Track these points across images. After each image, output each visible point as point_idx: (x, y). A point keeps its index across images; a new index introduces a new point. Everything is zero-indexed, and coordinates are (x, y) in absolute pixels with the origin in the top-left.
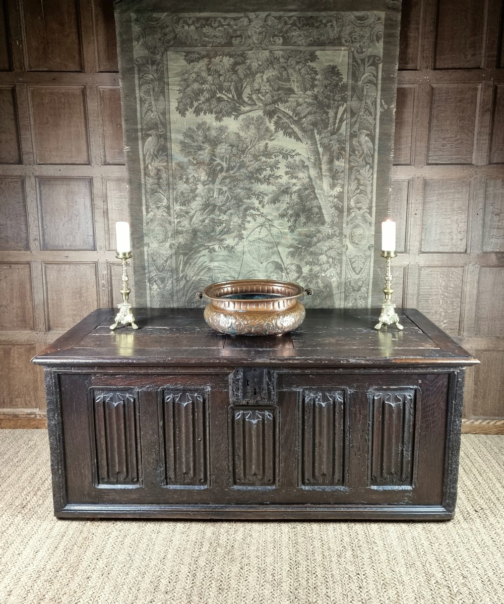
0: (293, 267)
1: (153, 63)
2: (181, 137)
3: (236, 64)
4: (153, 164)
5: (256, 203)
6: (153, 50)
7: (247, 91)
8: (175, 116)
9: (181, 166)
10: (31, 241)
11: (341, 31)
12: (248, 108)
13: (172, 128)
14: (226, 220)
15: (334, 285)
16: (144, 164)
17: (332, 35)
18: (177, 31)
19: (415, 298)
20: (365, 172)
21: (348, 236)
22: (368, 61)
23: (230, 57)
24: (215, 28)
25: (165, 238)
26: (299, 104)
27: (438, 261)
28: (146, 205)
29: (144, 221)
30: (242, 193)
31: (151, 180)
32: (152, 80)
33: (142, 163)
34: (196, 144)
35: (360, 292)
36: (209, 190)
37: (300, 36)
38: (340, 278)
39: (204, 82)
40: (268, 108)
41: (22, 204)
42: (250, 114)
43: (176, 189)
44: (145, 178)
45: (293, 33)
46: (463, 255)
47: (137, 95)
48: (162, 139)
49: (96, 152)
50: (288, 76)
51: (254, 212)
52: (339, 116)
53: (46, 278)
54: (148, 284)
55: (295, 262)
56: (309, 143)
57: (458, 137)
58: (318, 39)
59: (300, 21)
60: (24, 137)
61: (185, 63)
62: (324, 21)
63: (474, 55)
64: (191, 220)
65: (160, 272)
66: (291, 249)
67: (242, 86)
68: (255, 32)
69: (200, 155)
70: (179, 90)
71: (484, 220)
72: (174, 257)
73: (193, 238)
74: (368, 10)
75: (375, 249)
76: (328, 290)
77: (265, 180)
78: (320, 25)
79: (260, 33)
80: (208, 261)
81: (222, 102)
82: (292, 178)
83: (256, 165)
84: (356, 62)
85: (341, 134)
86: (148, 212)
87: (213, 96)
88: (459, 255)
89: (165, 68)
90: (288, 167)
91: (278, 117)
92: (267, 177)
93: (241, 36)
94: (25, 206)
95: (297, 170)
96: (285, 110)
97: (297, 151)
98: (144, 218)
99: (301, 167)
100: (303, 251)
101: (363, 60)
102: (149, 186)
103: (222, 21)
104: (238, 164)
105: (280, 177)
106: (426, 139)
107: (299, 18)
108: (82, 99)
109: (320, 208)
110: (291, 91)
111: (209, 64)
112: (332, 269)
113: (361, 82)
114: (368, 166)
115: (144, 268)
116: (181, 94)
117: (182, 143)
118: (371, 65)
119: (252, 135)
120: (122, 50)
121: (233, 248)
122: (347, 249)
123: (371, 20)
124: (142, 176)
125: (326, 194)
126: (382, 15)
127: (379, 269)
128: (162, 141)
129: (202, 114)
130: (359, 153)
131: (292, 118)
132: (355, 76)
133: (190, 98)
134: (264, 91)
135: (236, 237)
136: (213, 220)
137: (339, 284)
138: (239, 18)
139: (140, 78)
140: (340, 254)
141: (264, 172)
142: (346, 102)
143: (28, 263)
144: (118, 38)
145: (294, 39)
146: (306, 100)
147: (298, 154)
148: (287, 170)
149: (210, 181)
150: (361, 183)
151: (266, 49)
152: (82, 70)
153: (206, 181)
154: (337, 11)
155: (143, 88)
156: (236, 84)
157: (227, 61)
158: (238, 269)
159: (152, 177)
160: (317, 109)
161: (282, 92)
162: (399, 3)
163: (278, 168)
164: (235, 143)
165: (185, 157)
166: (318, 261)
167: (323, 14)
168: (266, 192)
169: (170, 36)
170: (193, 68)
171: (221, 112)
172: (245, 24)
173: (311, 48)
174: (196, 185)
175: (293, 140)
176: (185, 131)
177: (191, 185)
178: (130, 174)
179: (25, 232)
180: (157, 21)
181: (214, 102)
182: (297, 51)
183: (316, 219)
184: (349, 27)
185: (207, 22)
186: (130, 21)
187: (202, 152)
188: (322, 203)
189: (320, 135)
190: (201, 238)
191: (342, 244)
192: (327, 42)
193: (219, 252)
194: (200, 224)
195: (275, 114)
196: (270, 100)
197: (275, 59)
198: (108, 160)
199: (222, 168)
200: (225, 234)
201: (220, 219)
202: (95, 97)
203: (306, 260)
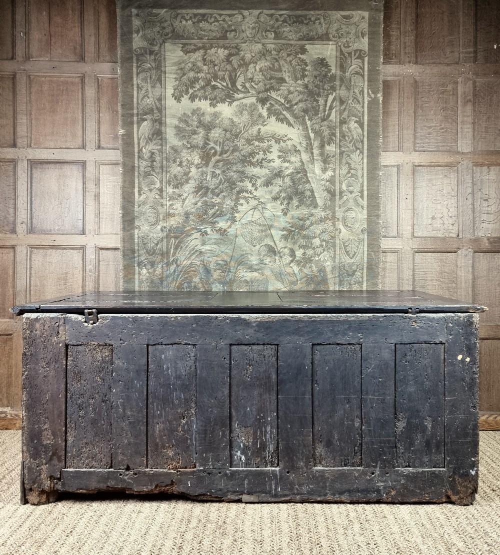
0: (287, 251)
1: (151, 53)
2: (175, 122)
3: (230, 55)
4: (147, 147)
5: (249, 186)
6: (152, 42)
7: (240, 81)
8: (170, 102)
9: (175, 150)
10: (19, 225)
11: (328, 28)
12: (241, 95)
13: (167, 113)
14: (219, 203)
15: (328, 269)
16: (139, 147)
17: (320, 32)
18: (175, 25)
19: (411, 283)
20: (355, 157)
21: (340, 219)
22: (355, 55)
23: (225, 49)
24: (211, 24)
25: (157, 221)
26: (290, 93)
27: (433, 245)
28: (139, 187)
29: (136, 204)
30: (235, 176)
31: (144, 163)
32: (150, 69)
33: (136, 146)
34: (190, 129)
35: (354, 277)
36: (203, 173)
37: (291, 31)
38: (334, 262)
39: (200, 71)
40: (261, 95)
41: (12, 187)
42: (243, 101)
43: (169, 172)
44: (139, 161)
45: (284, 29)
46: (455, 239)
47: (135, 82)
48: (157, 124)
49: (92, 136)
50: (280, 67)
51: (247, 195)
52: (329, 104)
53: (30, 263)
54: (137, 268)
55: (289, 246)
56: (301, 128)
57: (443, 126)
58: (308, 34)
59: (290, 19)
60: (20, 121)
61: (182, 53)
62: (313, 19)
63: (452, 52)
64: (183, 203)
65: (150, 255)
66: (284, 232)
67: (236, 75)
68: (249, 27)
69: (195, 139)
70: (175, 78)
71: (473, 205)
72: (165, 240)
73: (185, 221)
74: (353, 10)
75: (368, 233)
76: (322, 274)
77: (258, 164)
78: (308, 22)
79: (253, 28)
80: (199, 244)
81: (217, 90)
82: (285, 162)
83: (249, 149)
84: (344, 55)
85: (331, 121)
86: (140, 195)
87: (208, 83)
88: (451, 239)
89: (162, 57)
90: (280, 151)
91: (270, 103)
92: (260, 161)
93: (235, 30)
94: (15, 189)
95: (289, 154)
96: (277, 98)
97: (288, 136)
98: (136, 200)
99: (293, 151)
100: (296, 234)
101: (350, 54)
102: (142, 169)
103: (218, 17)
104: (231, 148)
105: (272, 160)
106: (412, 127)
107: (289, 16)
108: (80, 87)
109: (312, 191)
110: (282, 80)
111: (205, 55)
112: (325, 253)
113: (348, 73)
114: (358, 151)
115: (133, 251)
116: (178, 82)
117: (176, 127)
118: (357, 58)
119: (246, 120)
120: (122, 41)
121: (225, 231)
122: (340, 233)
123: (356, 19)
124: (136, 159)
125: (318, 178)
126: (366, 14)
127: (372, 253)
128: (157, 125)
129: (197, 100)
130: (349, 138)
131: (284, 105)
132: (343, 68)
133: (186, 86)
134: (257, 80)
135: (228, 219)
136: (205, 203)
137: (334, 268)
138: (234, 15)
139: (138, 67)
140: (333, 238)
141: (257, 156)
142: (335, 91)
143: (13, 248)
144: (119, 30)
145: (285, 34)
146: (297, 89)
147: (290, 139)
148: (280, 154)
149: (204, 165)
150: (352, 167)
151: (259, 43)
152: (82, 59)
153: (199, 164)
154: (325, 10)
155: (140, 75)
156: (230, 74)
157: (222, 53)
158: (230, 253)
159: (146, 160)
160: (307, 97)
161: (274, 81)
162: (381, 5)
163: (271, 152)
164: (229, 128)
165: (179, 141)
166: (312, 244)
167: (312, 12)
168: (259, 175)
169: (168, 30)
170: (190, 58)
171: (215, 98)
172: (239, 20)
173: (301, 42)
174: (189, 168)
175: (285, 126)
176: (180, 116)
177: (184, 168)
178: (124, 157)
179: (13, 215)
180: (156, 16)
181: (209, 88)
182: (287, 44)
183: (309, 203)
184: (336, 25)
185: (203, 17)
186: (131, 16)
187: (196, 136)
188: (314, 186)
189: (311, 121)
190: (193, 220)
191: (335, 227)
192: (316, 37)
193: (211, 235)
194: (193, 206)
195: (267, 101)
196: (263, 89)
197: (267, 51)
198: (103, 144)
199: (216, 152)
200: (217, 217)
201: (213, 202)
202: (93, 85)
203: (299, 243)
